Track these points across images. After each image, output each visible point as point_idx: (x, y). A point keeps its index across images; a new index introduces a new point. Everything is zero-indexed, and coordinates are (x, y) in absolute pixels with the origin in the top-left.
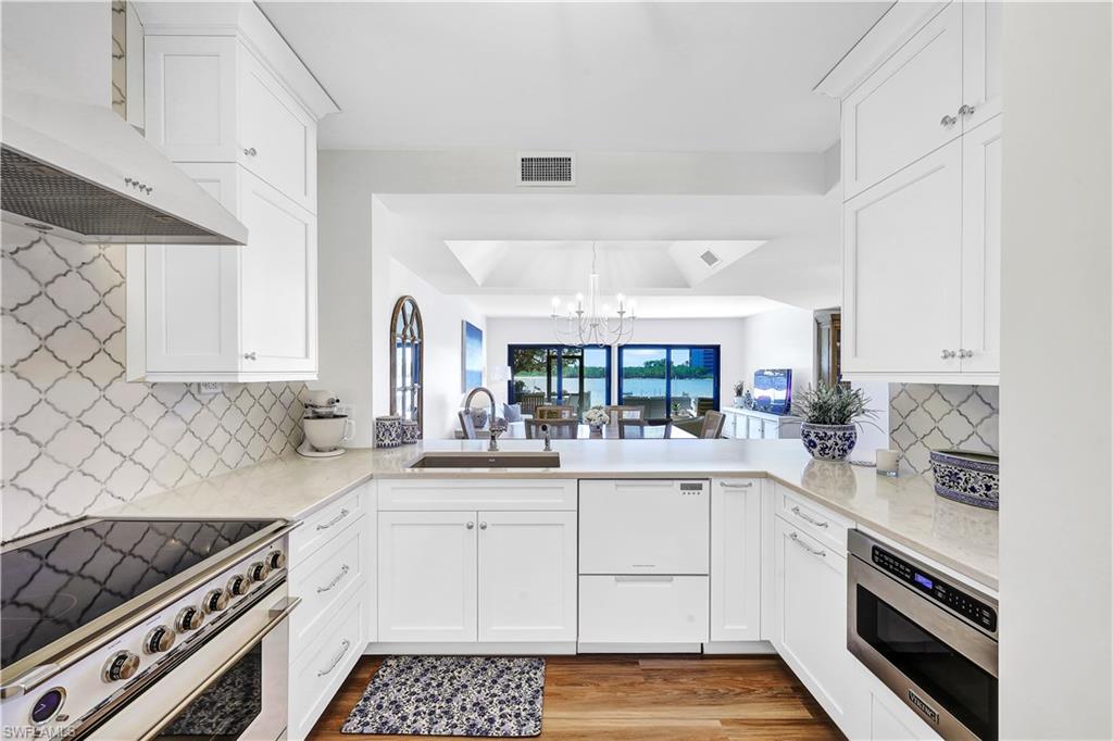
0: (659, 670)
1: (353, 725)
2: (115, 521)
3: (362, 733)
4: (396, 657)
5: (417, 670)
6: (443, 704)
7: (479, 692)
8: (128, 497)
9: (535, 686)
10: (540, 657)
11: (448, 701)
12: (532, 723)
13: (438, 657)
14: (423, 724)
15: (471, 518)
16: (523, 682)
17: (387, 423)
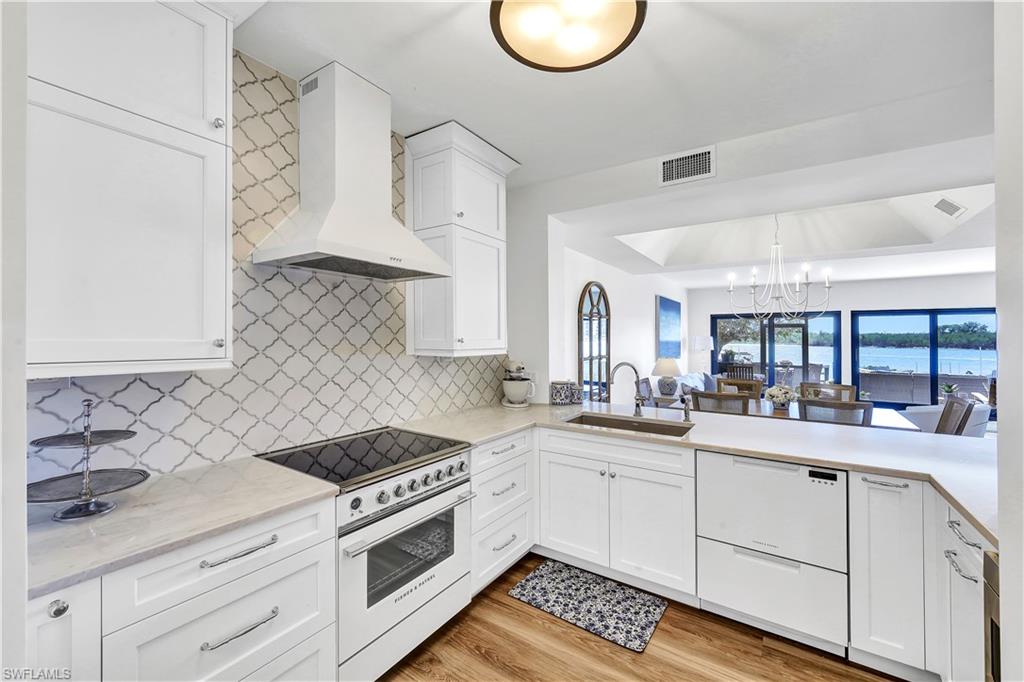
0: (783, 653)
1: (515, 592)
2: (401, 431)
3: (519, 599)
4: (554, 561)
5: (565, 574)
6: (576, 603)
7: (604, 605)
8: (406, 418)
9: (650, 618)
10: (664, 599)
11: (580, 602)
12: (638, 642)
13: (582, 571)
14: (558, 609)
15: (604, 467)
16: (642, 612)
17: (559, 386)
